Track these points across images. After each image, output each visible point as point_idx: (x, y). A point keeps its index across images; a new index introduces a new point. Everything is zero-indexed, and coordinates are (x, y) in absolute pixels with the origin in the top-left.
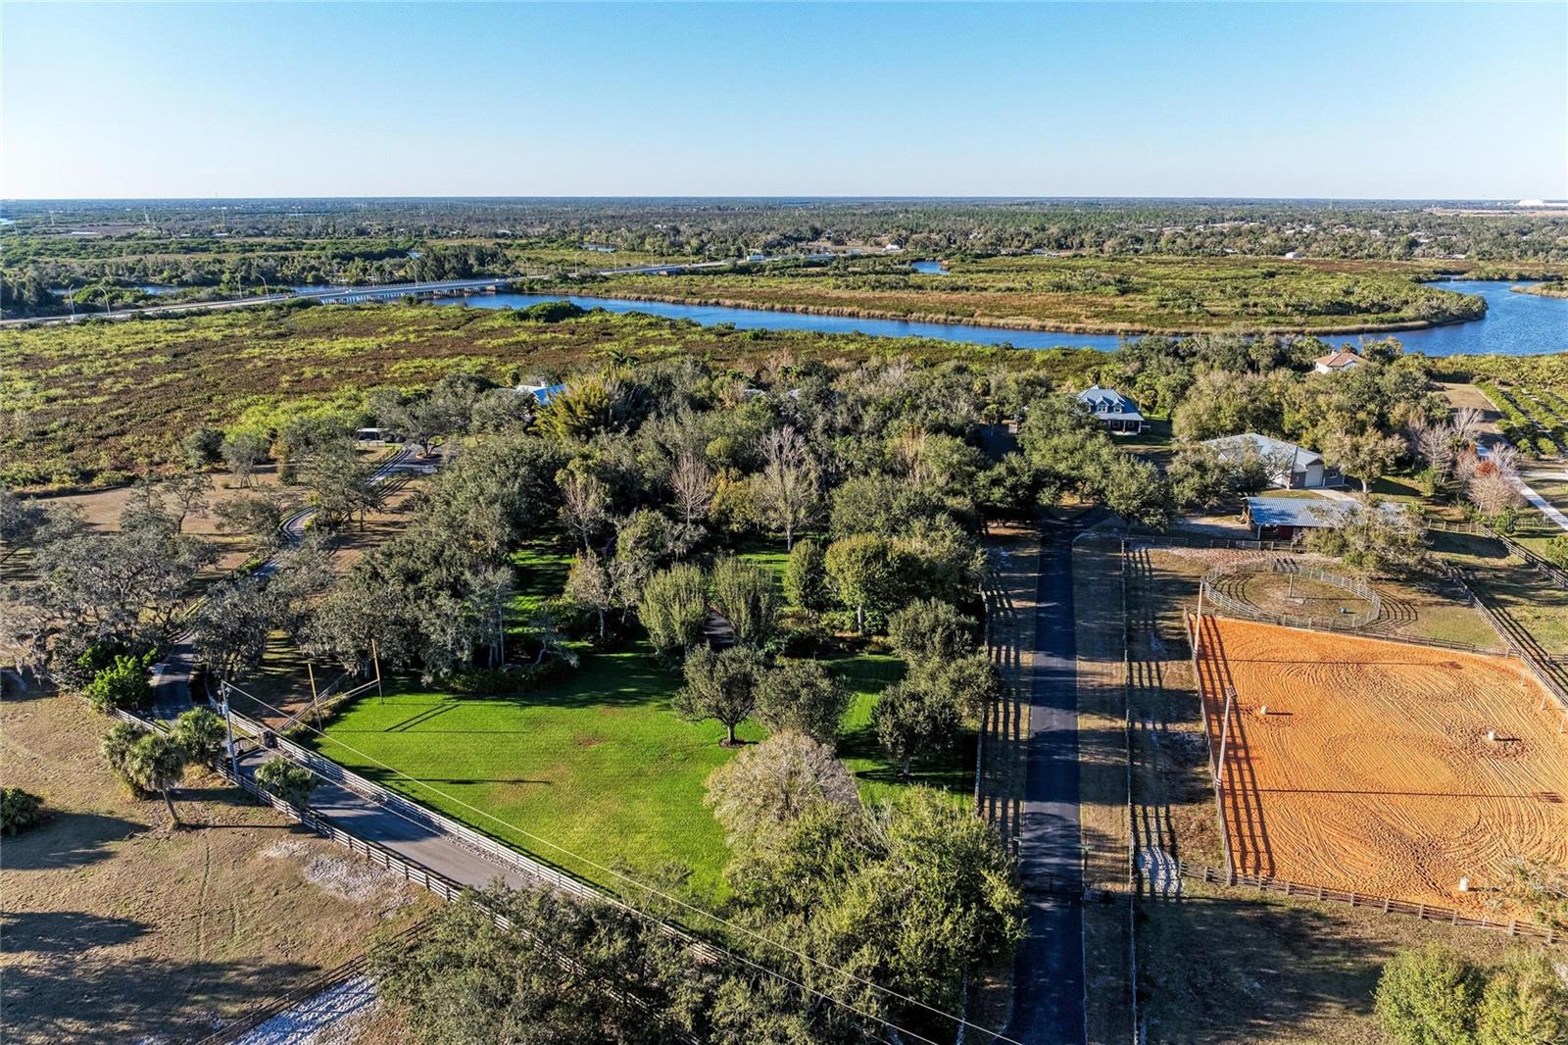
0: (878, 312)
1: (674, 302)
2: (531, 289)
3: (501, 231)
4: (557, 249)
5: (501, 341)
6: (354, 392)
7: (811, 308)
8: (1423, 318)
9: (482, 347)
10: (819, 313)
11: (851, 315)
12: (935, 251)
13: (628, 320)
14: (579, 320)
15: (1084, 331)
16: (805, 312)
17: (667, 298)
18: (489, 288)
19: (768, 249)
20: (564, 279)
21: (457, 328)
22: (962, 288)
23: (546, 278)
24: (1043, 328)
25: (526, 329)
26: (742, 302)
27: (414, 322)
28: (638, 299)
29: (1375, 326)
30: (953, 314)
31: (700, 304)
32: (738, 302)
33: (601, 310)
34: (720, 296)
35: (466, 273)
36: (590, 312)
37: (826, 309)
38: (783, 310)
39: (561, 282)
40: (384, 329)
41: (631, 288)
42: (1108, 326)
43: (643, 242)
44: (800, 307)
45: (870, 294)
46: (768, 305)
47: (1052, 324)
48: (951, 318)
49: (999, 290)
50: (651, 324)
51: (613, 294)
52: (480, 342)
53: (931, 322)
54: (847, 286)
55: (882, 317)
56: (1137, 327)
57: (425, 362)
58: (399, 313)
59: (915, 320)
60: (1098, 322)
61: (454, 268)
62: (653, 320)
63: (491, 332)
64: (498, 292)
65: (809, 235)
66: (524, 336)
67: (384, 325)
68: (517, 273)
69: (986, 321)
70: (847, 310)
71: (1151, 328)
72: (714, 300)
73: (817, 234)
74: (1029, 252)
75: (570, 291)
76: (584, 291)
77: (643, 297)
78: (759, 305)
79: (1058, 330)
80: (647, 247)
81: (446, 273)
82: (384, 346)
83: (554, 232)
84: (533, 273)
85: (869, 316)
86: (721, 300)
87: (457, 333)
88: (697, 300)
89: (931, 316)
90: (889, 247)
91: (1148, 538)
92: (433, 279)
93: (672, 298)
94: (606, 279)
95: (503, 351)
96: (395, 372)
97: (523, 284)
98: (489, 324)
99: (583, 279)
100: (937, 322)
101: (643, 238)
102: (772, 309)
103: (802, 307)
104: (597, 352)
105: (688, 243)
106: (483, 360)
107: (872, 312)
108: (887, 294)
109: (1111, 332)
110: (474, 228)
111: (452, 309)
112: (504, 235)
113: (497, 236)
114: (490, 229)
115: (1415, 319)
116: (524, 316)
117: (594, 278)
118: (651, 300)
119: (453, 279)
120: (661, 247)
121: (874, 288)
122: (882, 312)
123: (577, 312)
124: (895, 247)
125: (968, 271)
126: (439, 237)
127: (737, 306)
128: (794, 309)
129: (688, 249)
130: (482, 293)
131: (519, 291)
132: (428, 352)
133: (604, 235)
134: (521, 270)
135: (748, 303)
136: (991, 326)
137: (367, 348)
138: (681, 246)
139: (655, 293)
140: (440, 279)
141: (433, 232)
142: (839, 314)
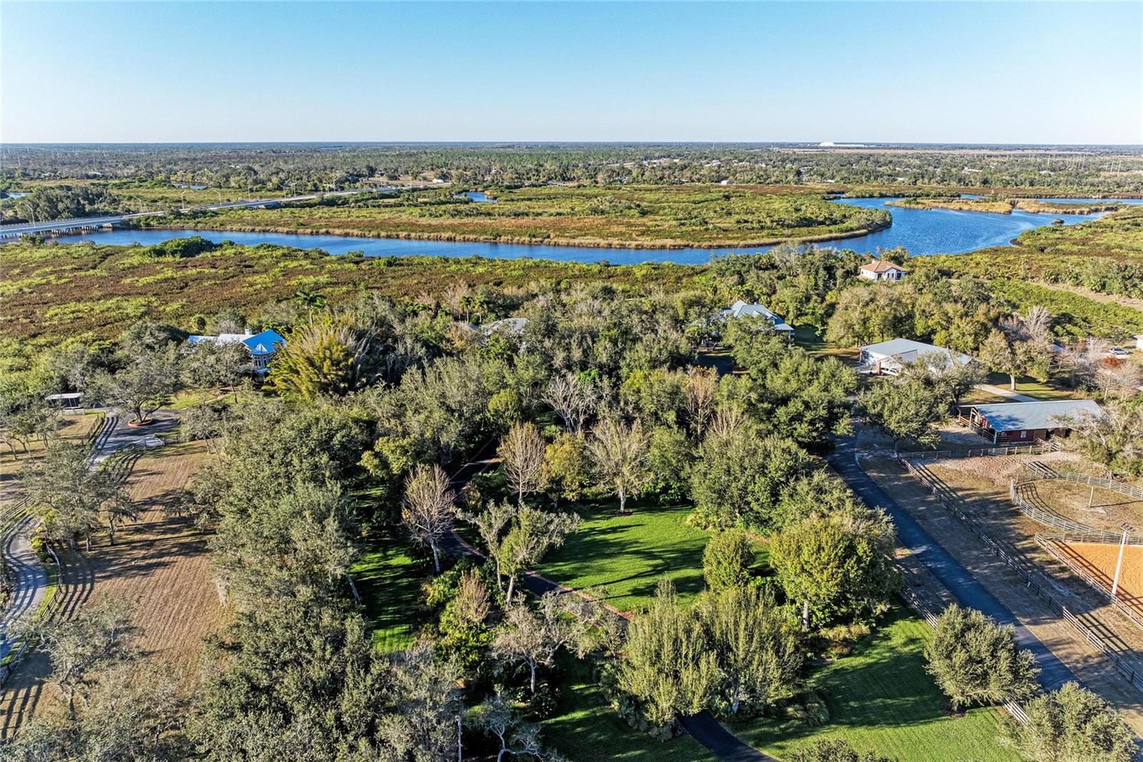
0: (472, 237)
1: (287, 233)
2: (148, 225)
3: (91, 173)
4: (152, 187)
5: (150, 279)
6: (17, 346)
7: (413, 235)
8: (863, 227)
9: (131, 286)
10: (420, 239)
11: (449, 239)
12: (475, 184)
13: (261, 252)
14: (214, 254)
15: (643, 247)
16: (408, 238)
17: (280, 229)
18: (105, 225)
19: (340, 185)
20: (178, 215)
21: (94, 268)
22: (523, 214)
23: (160, 214)
24: (610, 246)
25: (168, 265)
26: (351, 231)
27: (46, 263)
28: (253, 231)
29: (838, 235)
30: (534, 236)
31: (312, 233)
32: (348, 230)
33: (232, 244)
34: (326, 226)
35: (80, 213)
36: (221, 246)
37: (426, 235)
38: (388, 237)
39: (175, 218)
40: (17, 271)
41: (241, 220)
42: (659, 242)
43: (227, 181)
44: (403, 234)
45: (451, 221)
46: (374, 233)
47: (616, 242)
48: (534, 240)
49: (551, 215)
50: (284, 255)
51: (228, 227)
52: (128, 281)
53: (518, 243)
54: (431, 215)
55: (476, 240)
56: (679, 242)
57: (81, 306)
58: (26, 254)
59: (505, 243)
60: (649, 238)
61: (68, 208)
62: (286, 251)
63: (132, 269)
64: (115, 229)
65: (365, 171)
66: (169, 273)
67: (15, 267)
68: (128, 211)
69: (563, 241)
70: (445, 235)
71: (691, 243)
72: (324, 230)
73: (372, 171)
74: (545, 184)
75: (186, 226)
76: (200, 225)
77: (257, 229)
78: (367, 233)
79: (622, 247)
80: (233, 184)
81: (60, 213)
82: (26, 290)
83: (142, 173)
84: (144, 212)
85: (464, 240)
86: (330, 230)
87: (98, 272)
88: (309, 231)
89: (517, 238)
90: (435, 181)
91: (918, 454)
92: (46, 218)
93: (286, 229)
94: (216, 214)
95: (156, 289)
96: (51, 318)
97: (139, 221)
98: (127, 262)
99: (195, 215)
100: (523, 243)
101: (227, 177)
102: (378, 236)
103: (405, 234)
104: (251, 285)
105: (270, 180)
106: (141, 300)
107: (467, 237)
108: (466, 220)
109: (663, 247)
110: (65, 171)
111: (80, 247)
112: (95, 177)
113: (88, 177)
114: (78, 171)
115: (858, 229)
116: (160, 253)
117: (204, 213)
118: (264, 231)
119: (67, 218)
120: (245, 184)
121: (453, 216)
122: (475, 236)
123: (209, 246)
124: (440, 181)
125: (512, 200)
126: (32, 179)
127: (347, 235)
128: (398, 236)
129: (270, 185)
130: (99, 230)
131: (136, 227)
132: (77, 294)
133: (190, 176)
134: (132, 208)
135: (356, 232)
136: (568, 245)
137: (7, 293)
138: (263, 183)
139: (267, 225)
140: (53, 217)
141: (24, 175)
142: (438, 239)
